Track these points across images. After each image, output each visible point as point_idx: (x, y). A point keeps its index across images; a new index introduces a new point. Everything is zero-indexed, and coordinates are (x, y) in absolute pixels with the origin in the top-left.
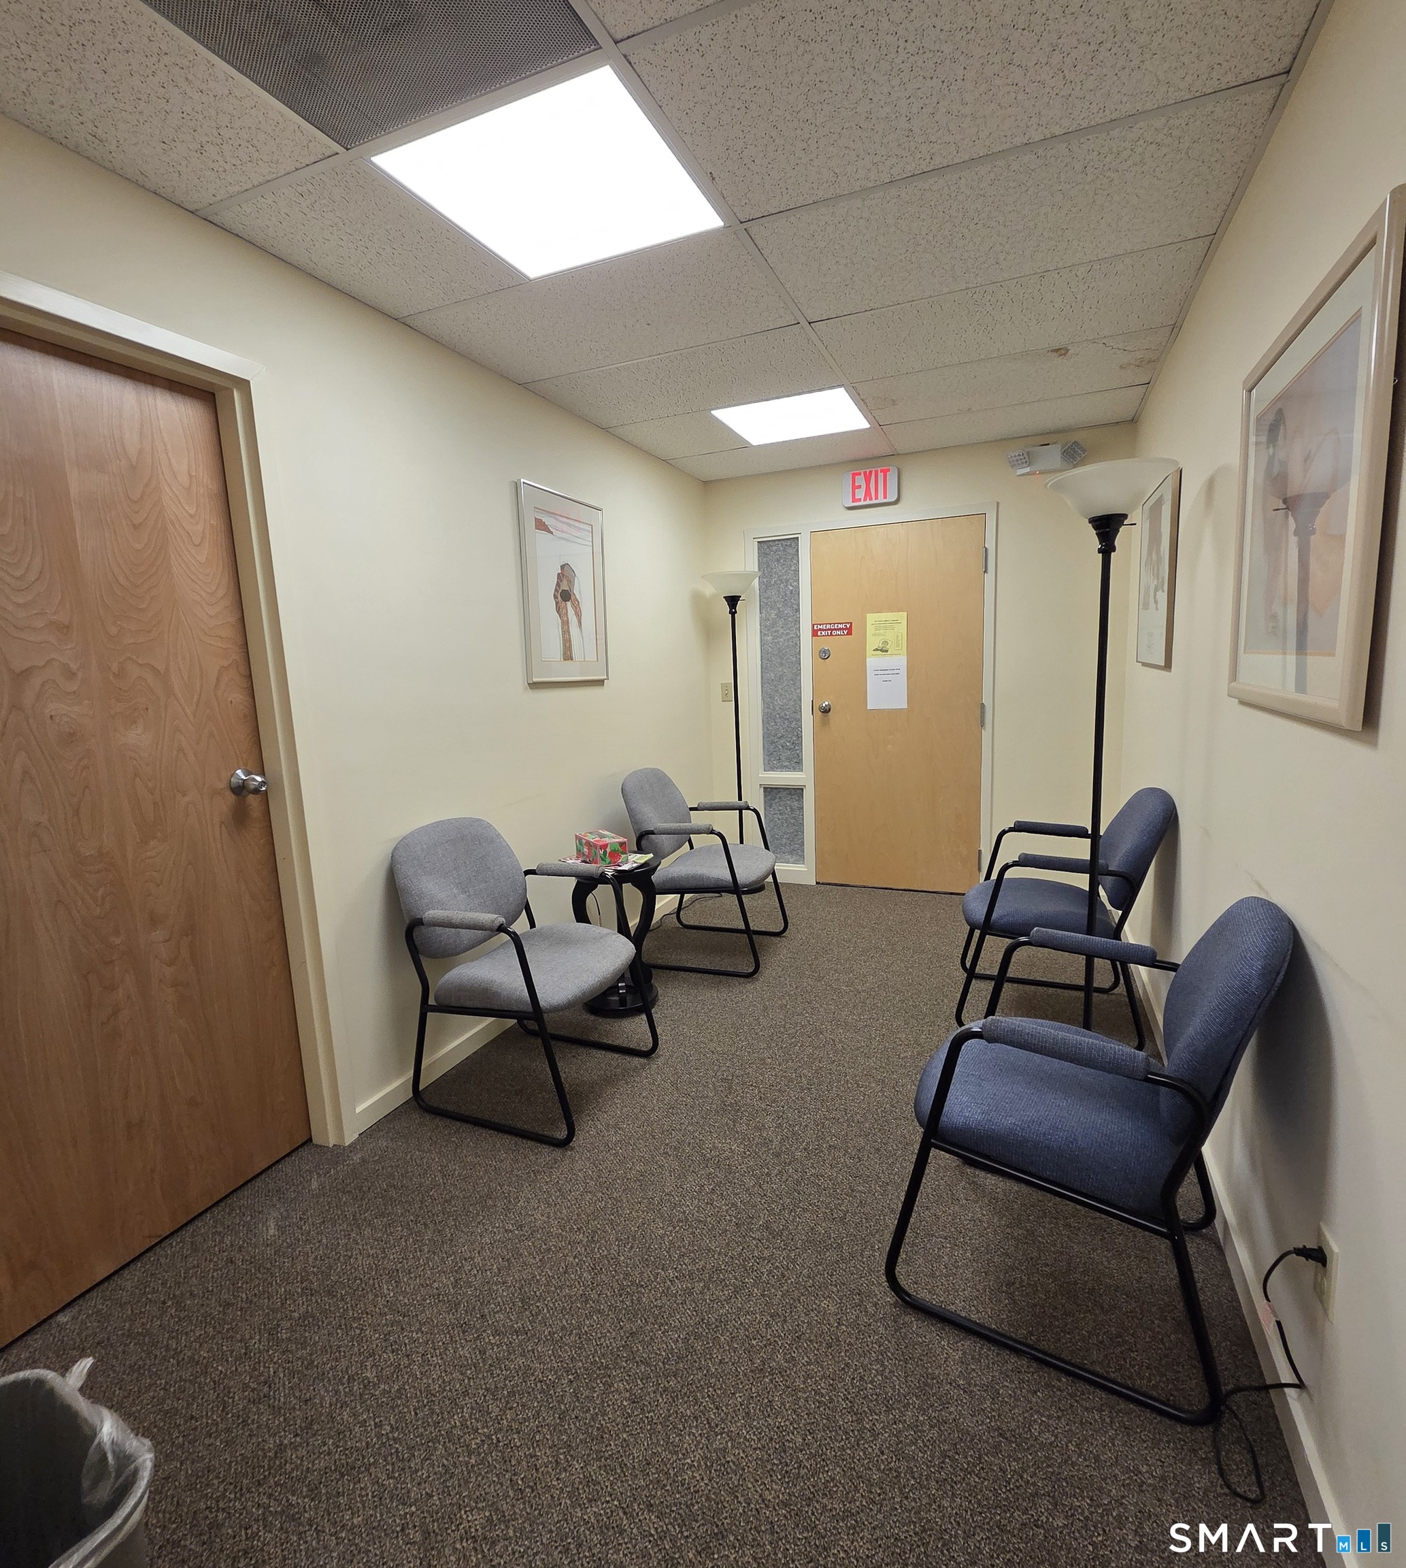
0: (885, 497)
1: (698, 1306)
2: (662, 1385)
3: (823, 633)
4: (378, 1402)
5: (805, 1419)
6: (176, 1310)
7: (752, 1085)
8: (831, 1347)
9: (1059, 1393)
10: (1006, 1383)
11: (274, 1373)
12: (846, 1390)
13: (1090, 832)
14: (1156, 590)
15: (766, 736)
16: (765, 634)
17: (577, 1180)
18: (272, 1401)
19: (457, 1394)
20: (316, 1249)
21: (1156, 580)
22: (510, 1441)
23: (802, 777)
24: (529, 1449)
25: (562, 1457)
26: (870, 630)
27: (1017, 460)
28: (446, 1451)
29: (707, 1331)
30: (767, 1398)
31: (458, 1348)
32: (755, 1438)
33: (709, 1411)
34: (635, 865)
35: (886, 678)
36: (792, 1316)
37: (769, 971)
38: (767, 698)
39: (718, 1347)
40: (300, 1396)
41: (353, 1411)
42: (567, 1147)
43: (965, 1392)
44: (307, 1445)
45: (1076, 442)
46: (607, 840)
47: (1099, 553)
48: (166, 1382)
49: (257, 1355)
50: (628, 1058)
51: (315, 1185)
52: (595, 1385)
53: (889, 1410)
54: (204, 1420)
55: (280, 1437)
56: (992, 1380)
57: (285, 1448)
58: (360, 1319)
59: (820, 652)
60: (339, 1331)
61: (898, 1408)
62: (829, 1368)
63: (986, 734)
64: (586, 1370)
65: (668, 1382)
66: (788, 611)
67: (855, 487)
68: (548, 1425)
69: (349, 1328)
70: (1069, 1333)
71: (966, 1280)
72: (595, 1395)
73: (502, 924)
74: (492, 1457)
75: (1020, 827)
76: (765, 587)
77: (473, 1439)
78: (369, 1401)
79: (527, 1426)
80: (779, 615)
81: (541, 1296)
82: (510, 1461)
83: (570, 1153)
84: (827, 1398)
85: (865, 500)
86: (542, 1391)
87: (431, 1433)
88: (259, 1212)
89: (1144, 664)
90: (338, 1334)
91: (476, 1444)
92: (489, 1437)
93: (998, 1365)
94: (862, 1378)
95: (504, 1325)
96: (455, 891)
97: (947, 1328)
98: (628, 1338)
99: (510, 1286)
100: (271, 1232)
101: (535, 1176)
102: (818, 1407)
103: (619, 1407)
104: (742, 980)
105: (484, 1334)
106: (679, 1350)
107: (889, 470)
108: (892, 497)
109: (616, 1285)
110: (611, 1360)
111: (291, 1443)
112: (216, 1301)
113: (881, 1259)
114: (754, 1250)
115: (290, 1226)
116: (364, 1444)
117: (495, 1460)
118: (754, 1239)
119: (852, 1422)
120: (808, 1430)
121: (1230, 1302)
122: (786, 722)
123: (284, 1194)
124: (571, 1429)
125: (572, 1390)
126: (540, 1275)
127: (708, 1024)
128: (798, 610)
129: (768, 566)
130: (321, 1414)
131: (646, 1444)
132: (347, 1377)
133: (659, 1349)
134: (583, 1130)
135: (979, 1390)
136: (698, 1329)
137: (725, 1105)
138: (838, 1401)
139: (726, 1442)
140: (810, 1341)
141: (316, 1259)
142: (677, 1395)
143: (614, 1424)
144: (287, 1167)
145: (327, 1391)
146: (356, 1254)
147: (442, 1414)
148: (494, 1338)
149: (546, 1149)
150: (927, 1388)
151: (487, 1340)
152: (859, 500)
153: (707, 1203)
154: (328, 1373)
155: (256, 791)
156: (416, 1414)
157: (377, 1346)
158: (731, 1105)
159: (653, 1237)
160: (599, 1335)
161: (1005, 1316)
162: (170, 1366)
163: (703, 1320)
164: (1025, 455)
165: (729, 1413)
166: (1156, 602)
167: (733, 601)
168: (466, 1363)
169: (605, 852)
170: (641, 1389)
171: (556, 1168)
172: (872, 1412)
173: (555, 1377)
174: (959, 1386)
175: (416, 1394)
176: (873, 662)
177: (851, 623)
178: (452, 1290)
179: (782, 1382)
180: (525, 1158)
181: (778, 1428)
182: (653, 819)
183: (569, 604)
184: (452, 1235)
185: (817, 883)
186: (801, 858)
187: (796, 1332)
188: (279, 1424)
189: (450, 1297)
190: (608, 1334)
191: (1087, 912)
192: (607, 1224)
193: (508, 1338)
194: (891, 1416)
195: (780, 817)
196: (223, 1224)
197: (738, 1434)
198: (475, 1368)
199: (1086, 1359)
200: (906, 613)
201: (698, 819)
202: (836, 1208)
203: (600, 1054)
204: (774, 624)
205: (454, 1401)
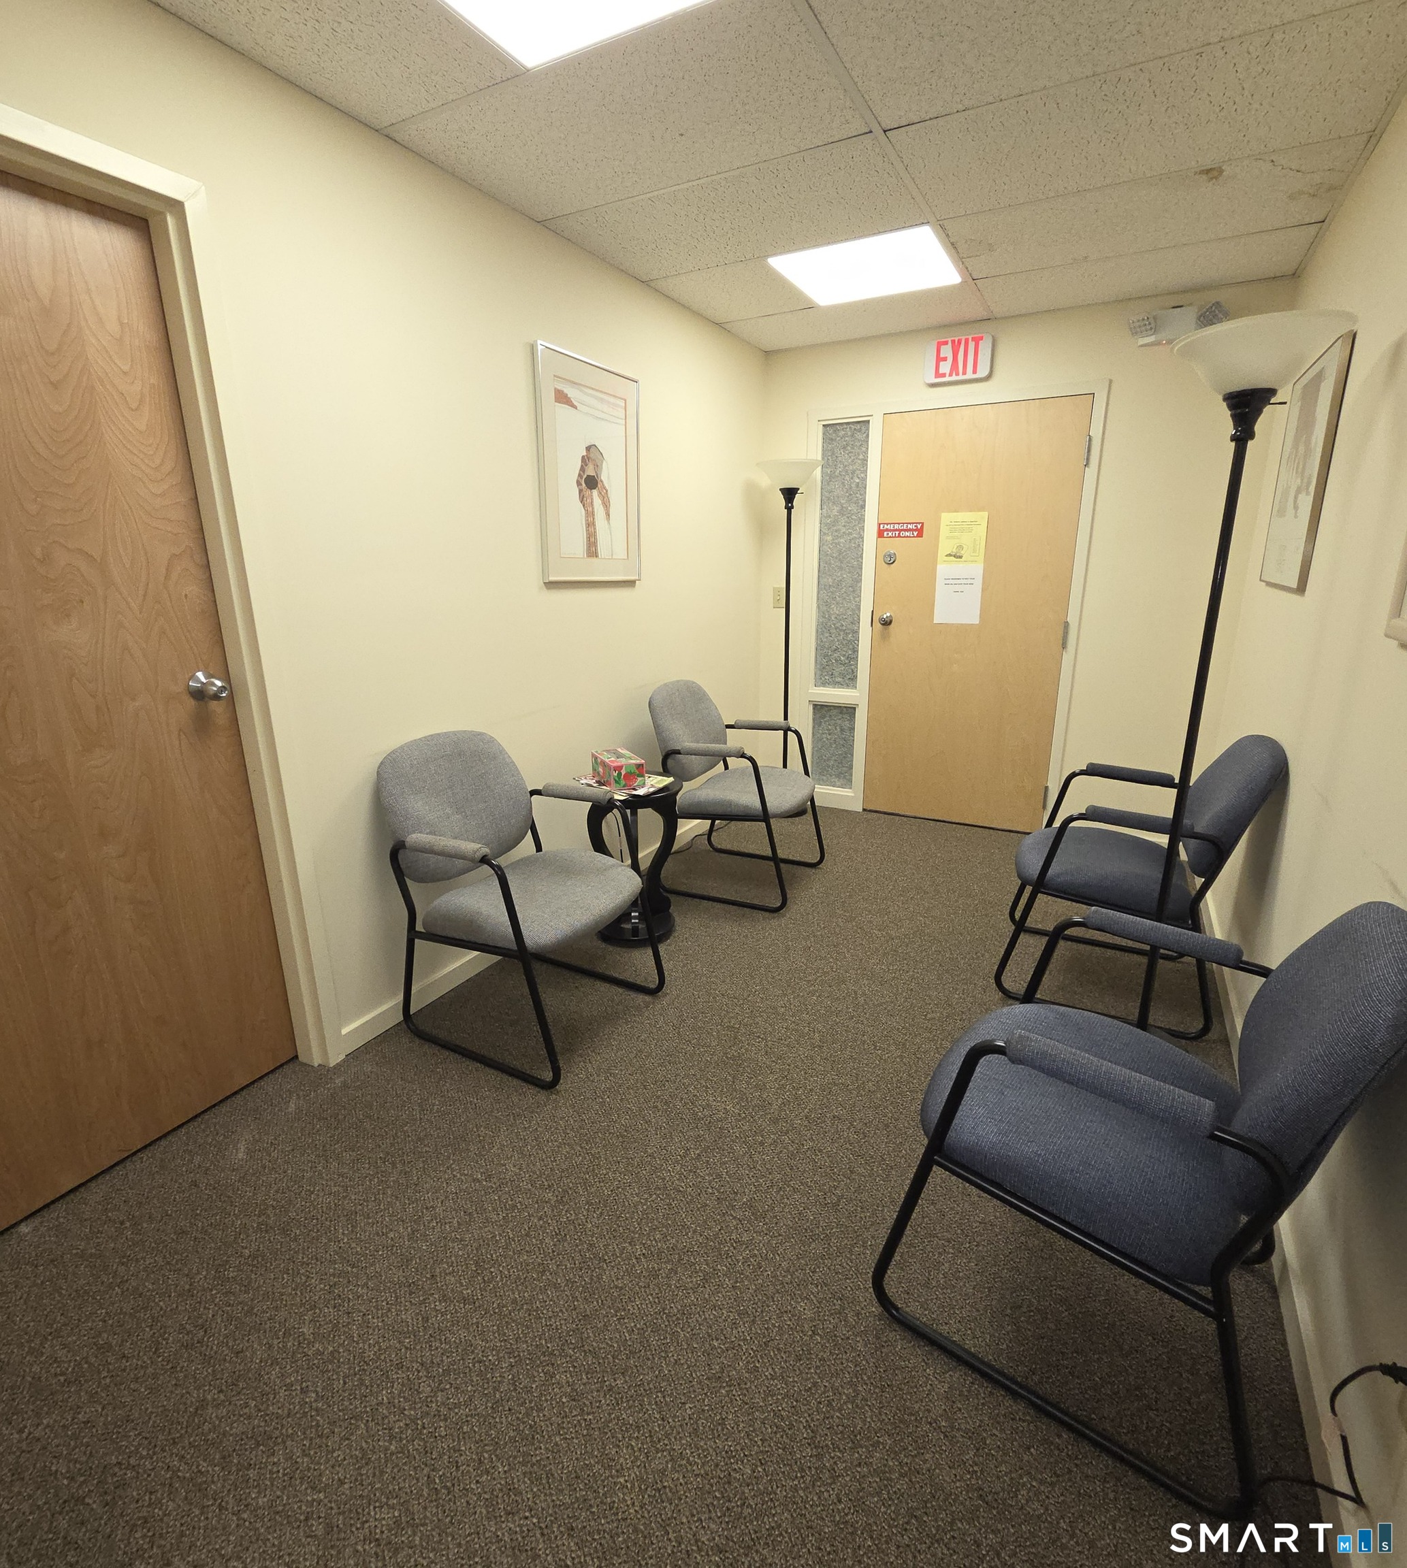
0: (975, 372)
1: (661, 1293)
2: (607, 1383)
3: (890, 534)
4: (308, 1364)
5: (758, 1446)
6: (132, 1233)
7: (759, 1037)
8: (800, 1360)
9: (1056, 1452)
10: (994, 1431)
11: (213, 1316)
12: (809, 1415)
13: (1177, 781)
14: (1298, 491)
15: (820, 648)
16: (825, 534)
17: (557, 1129)
18: (204, 1348)
19: (391, 1366)
20: (280, 1180)
21: (1299, 481)
22: (436, 1429)
23: (854, 695)
24: (454, 1441)
25: (486, 1455)
26: (944, 531)
27: (1140, 327)
28: (367, 1431)
29: (667, 1323)
30: (720, 1414)
31: (401, 1311)
32: (699, 1461)
33: (654, 1422)
34: (652, 790)
35: (957, 588)
36: (763, 1317)
37: (796, 908)
38: (824, 605)
39: (675, 1344)
40: (233, 1346)
41: (283, 1371)
42: (552, 1090)
43: (946, 1436)
44: (230, 1404)
45: (1218, 303)
46: (623, 761)
47: (1232, 440)
48: (107, 1313)
49: (199, 1294)
50: (633, 995)
51: (292, 1107)
52: (536, 1374)
53: (856, 1446)
54: (134, 1361)
55: (205, 1391)
56: (980, 1426)
57: (207, 1405)
58: (308, 1264)
59: (885, 556)
60: (285, 1276)
61: (866, 1447)
62: (794, 1386)
63: (1067, 658)
64: (530, 1354)
65: (615, 1380)
66: (853, 508)
67: (940, 359)
68: (478, 1414)
69: (296, 1273)
70: (1078, 1378)
71: (966, 1295)
72: (534, 1386)
73: (485, 856)
74: (413, 1445)
75: (1094, 771)
76: (828, 479)
77: (398, 1420)
78: (300, 1361)
79: (457, 1413)
80: (842, 512)
81: (497, 1260)
82: (432, 1453)
83: (554, 1096)
84: (787, 1423)
85: (951, 375)
86: (480, 1374)
87: (356, 1408)
88: (232, 1132)
89: (1269, 584)
90: (283, 1279)
91: (400, 1427)
92: (414, 1421)
93: (989, 1407)
94: (830, 1404)
95: (452, 1290)
96: (448, 811)
97: (936, 1354)
98: (580, 1320)
99: (467, 1245)
100: (240, 1155)
101: (514, 1120)
102: (776, 1433)
103: (557, 1402)
104: (767, 914)
105: (431, 1299)
106: (633, 1342)
107: (981, 338)
108: (983, 372)
109: (578, 1257)
110: (558, 1346)
111: (214, 1400)
112: (172, 1226)
113: (871, 1259)
114: (732, 1232)
115: (260, 1151)
116: (286, 1412)
117: (417, 1449)
118: (735, 1218)
119: (811, 1456)
120: (760, 1460)
121: (1278, 1360)
122: (842, 633)
123: (260, 1114)
124: (502, 1423)
125: (510, 1377)
126: (500, 1235)
127: (723, 963)
128: (863, 507)
129: (833, 454)
130: (249, 1370)
131: (579, 1453)
132: (283, 1330)
133: (611, 1339)
134: (573, 1072)
135: (963, 1436)
136: (657, 1319)
137: (727, 1057)
138: (799, 1428)
139: (667, 1462)
140: (778, 1349)
141: (277, 1192)
142: (622, 1398)
143: (548, 1423)
144: (268, 1086)
145: (260, 1344)
146: (318, 1190)
147: (372, 1386)
148: (440, 1304)
149: (531, 1090)
150: (902, 1426)
151: (433, 1306)
152: (944, 375)
153: (690, 1171)
154: (266, 1324)
155: (216, 697)
156: (345, 1383)
157: (320, 1298)
158: (733, 1058)
159: (627, 1204)
160: (550, 1314)
161: (1005, 1346)
162: (114, 1296)
163: (664, 1310)
164: (1151, 320)
165: (675, 1427)
166: (1296, 508)
167: (790, 494)
168: (406, 1329)
169: (620, 774)
170: (584, 1384)
171: (537, 1112)
172: (836, 1447)
173: (495, 1358)
174: (939, 1427)
175: (349, 1359)
176: (945, 569)
177: (923, 523)
178: (406, 1243)
179: (739, 1395)
180: (508, 1098)
181: (727, 1452)
182: (683, 738)
183: (595, 492)
184: (418, 1178)
185: (864, 810)
186: (848, 782)
187: (764, 1337)
188: (206, 1376)
189: (404, 1250)
190: (560, 1314)
191: (1161, 876)
192: (580, 1183)
193: (455, 1305)
194: (857, 1455)
195: (829, 737)
196: (195, 1142)
197: (681, 1453)
198: (415, 1336)
199: (1094, 1413)
200: (987, 513)
201: (735, 739)
202: (830, 1191)
203: (603, 987)
204: (836, 522)
205: (386, 1374)
